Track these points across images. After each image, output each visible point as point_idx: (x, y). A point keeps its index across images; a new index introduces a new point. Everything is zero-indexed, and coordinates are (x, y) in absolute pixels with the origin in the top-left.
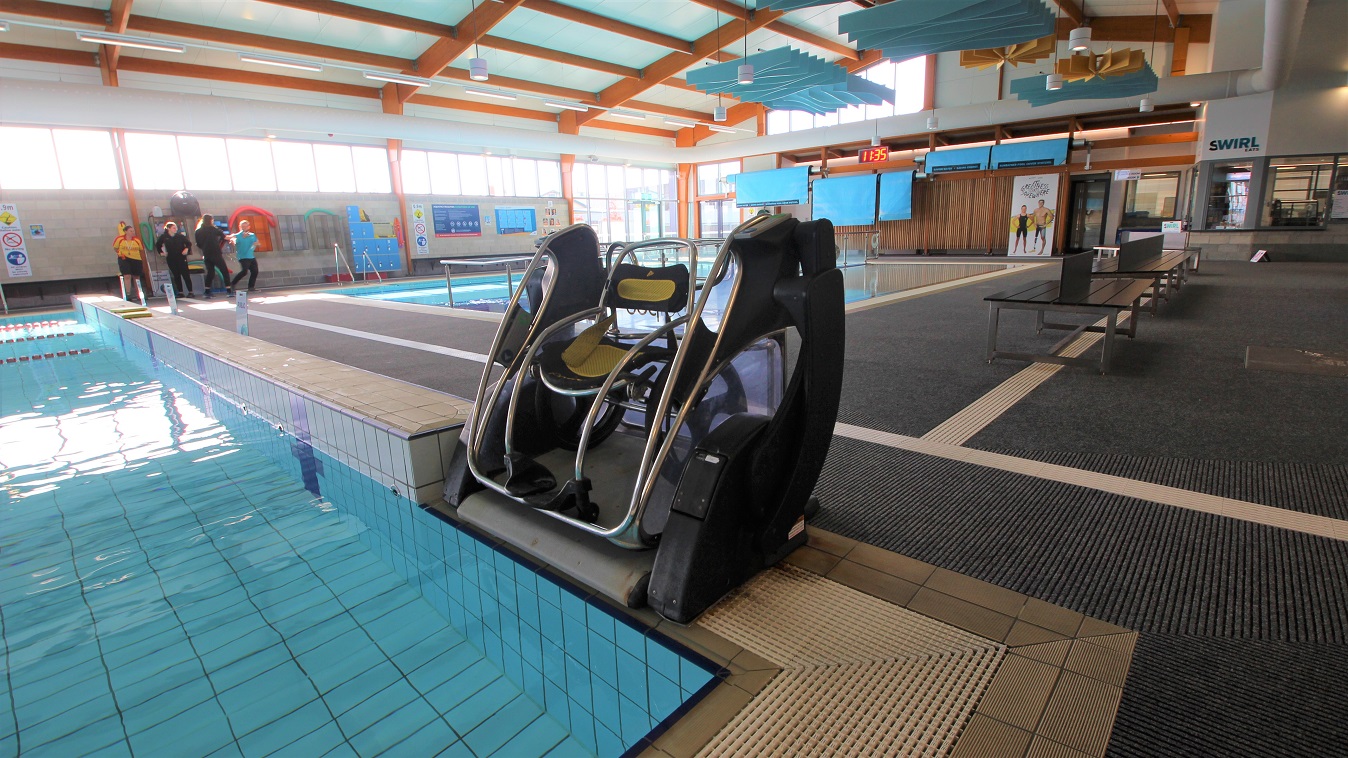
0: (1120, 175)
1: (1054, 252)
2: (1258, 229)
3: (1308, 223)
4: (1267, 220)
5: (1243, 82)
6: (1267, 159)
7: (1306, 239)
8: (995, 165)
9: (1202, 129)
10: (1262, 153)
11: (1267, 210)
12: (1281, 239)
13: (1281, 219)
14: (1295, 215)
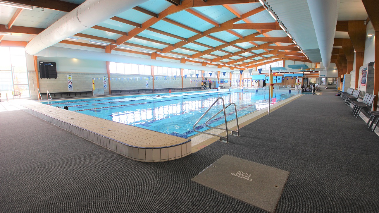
0: (309, 78)
1: (302, 88)
2: (326, 85)
3: (331, 85)
4: (327, 84)
5: (324, 70)
6: (327, 78)
7: (331, 86)
8: (294, 76)
9: (319, 73)
10: (326, 77)
11: (327, 83)
12: (329, 86)
13: (329, 84)
14: (330, 83)
